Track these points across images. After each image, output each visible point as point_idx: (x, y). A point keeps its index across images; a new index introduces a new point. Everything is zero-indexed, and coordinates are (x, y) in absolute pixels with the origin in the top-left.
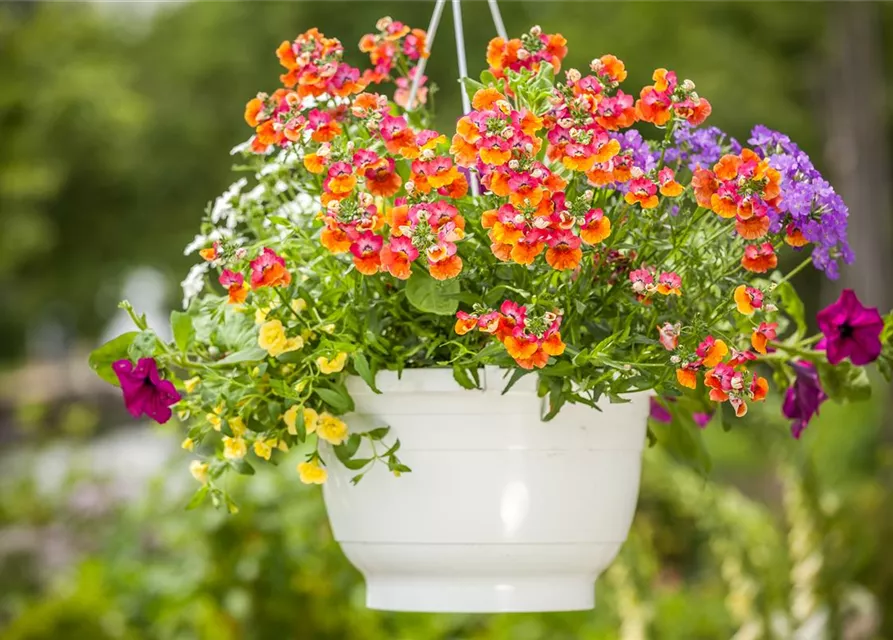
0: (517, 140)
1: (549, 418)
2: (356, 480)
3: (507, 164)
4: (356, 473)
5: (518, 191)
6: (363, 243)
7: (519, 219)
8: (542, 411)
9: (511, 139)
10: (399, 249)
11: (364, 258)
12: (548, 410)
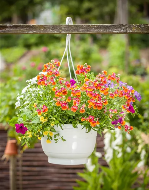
0: (93, 87)
1: (87, 133)
2: (56, 142)
3: (92, 92)
4: (56, 141)
5: (94, 97)
6: (63, 105)
7: (95, 101)
8: (86, 131)
9: (92, 87)
10: (74, 107)
11: (63, 107)
12: (87, 131)
